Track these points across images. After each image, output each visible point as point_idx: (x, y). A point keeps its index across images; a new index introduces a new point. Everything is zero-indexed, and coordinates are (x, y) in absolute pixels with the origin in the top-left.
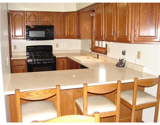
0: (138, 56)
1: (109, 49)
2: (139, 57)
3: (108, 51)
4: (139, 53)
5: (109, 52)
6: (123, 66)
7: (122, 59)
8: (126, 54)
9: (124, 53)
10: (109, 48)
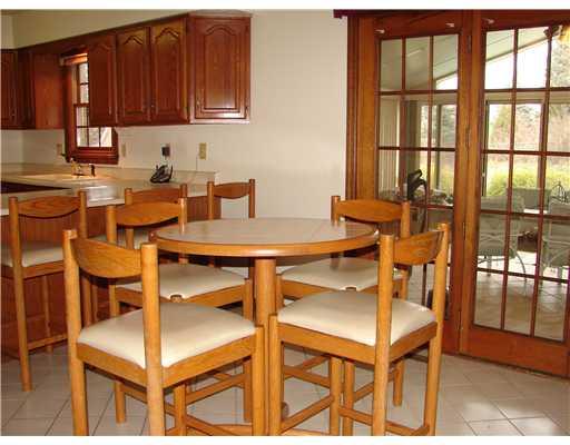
0: (201, 152)
1: (124, 150)
2: (202, 155)
3: (120, 153)
4: (203, 147)
5: (124, 155)
6: (167, 181)
7: (163, 167)
8: (172, 152)
9: (166, 151)
10: (124, 147)
